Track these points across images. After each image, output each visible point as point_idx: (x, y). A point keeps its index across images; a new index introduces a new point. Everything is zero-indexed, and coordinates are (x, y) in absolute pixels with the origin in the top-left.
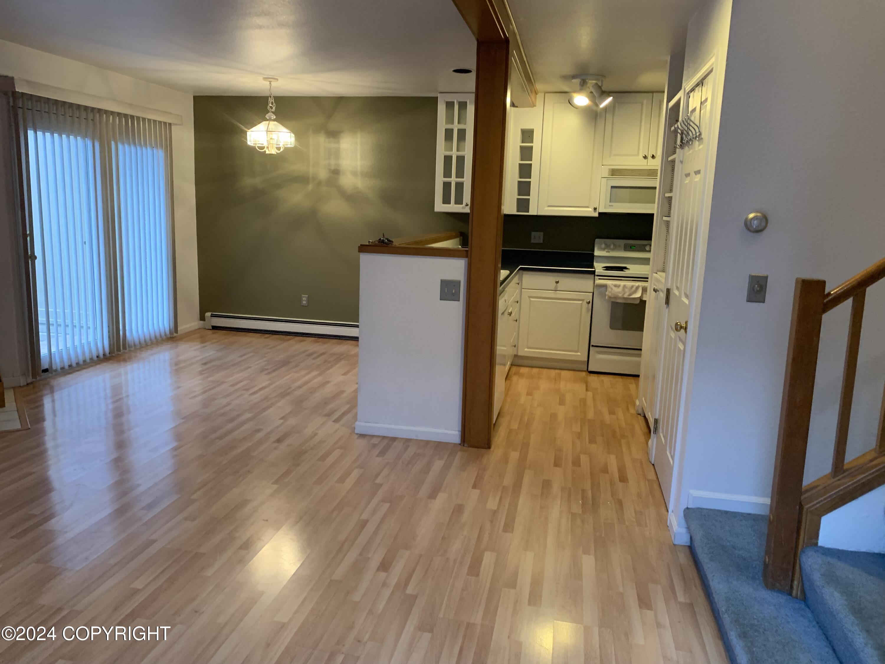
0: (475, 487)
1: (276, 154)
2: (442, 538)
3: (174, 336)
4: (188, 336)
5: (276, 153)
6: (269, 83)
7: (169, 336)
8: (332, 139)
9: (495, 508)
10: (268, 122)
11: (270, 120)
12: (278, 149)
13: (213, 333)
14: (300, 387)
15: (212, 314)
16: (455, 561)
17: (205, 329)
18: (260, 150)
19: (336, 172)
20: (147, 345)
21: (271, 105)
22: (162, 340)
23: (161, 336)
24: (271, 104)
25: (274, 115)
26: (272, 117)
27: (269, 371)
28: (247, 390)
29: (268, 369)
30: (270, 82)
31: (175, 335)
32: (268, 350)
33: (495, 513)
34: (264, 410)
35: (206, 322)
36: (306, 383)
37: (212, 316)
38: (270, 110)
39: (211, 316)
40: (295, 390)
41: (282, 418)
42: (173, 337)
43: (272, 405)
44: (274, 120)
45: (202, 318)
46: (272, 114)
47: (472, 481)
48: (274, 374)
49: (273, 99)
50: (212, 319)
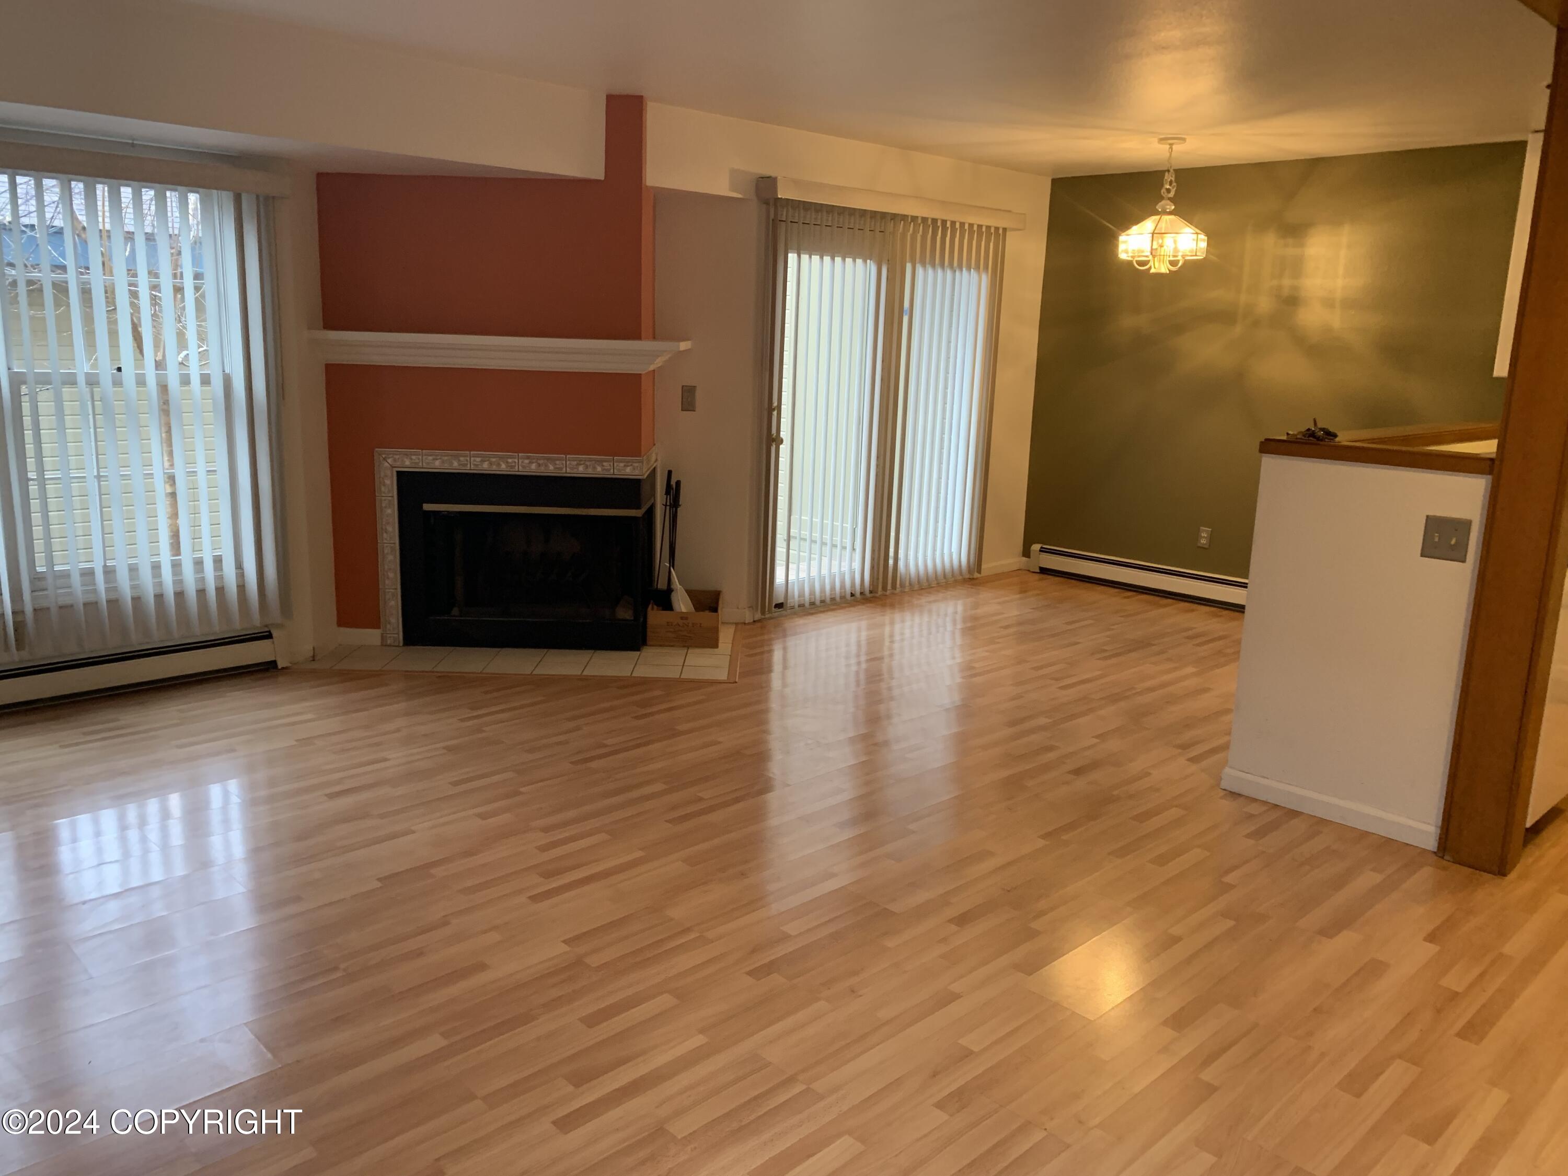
0: (1431, 938)
1: (1168, 272)
2: (1315, 1010)
3: (975, 577)
4: (998, 580)
5: (1169, 270)
6: (1168, 146)
7: (967, 576)
8: (1290, 241)
9: (1460, 989)
10: (1157, 217)
11: (1165, 212)
12: (1173, 263)
13: (1040, 580)
14: (1151, 690)
15: (1042, 548)
16: (1323, 1055)
17: (1029, 571)
18: (1140, 266)
19: (1292, 301)
20: (930, 587)
21: (1168, 187)
22: (956, 581)
23: (953, 575)
24: (1168, 183)
25: (1172, 204)
26: (1168, 207)
27: (1107, 654)
28: (1057, 679)
29: (1106, 650)
30: (1171, 145)
31: (976, 575)
32: (1122, 619)
33: (1454, 997)
34: (1073, 717)
35: (1031, 559)
36: (1164, 685)
37: (1042, 550)
38: (1164, 196)
39: (1040, 551)
40: (1140, 693)
41: (1097, 737)
42: (973, 579)
43: (1091, 710)
44: (1170, 213)
45: (1026, 553)
46: (1169, 202)
47: (1430, 927)
48: (1114, 661)
49: (1174, 176)
50: (1041, 556)
